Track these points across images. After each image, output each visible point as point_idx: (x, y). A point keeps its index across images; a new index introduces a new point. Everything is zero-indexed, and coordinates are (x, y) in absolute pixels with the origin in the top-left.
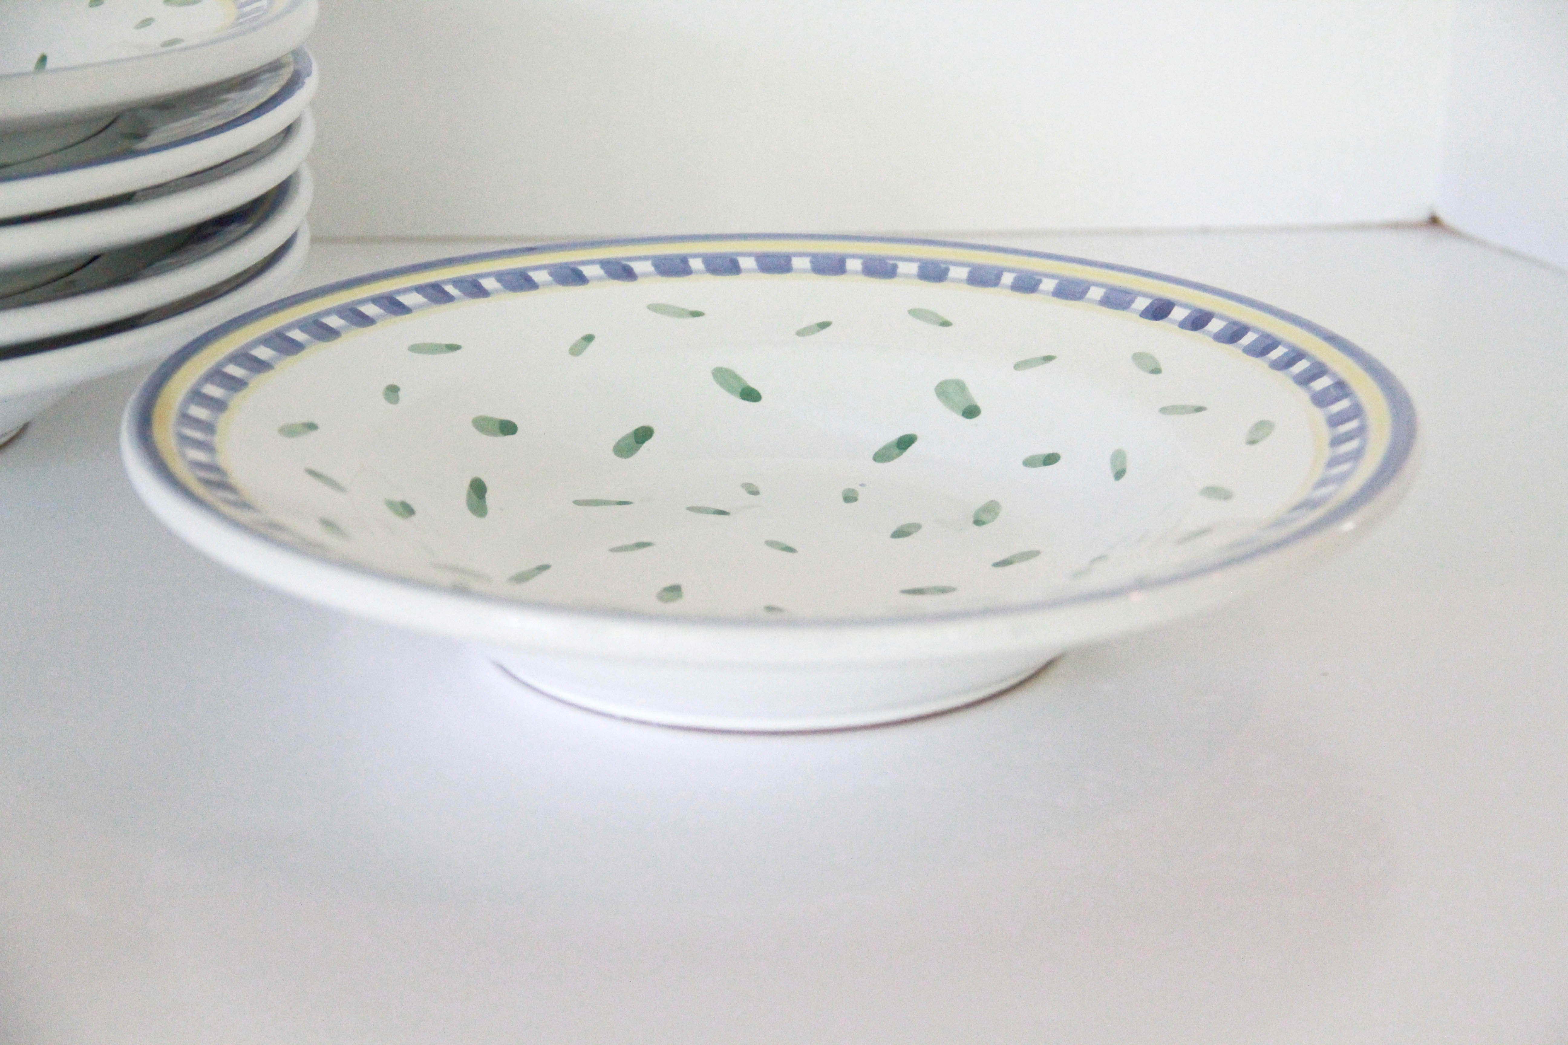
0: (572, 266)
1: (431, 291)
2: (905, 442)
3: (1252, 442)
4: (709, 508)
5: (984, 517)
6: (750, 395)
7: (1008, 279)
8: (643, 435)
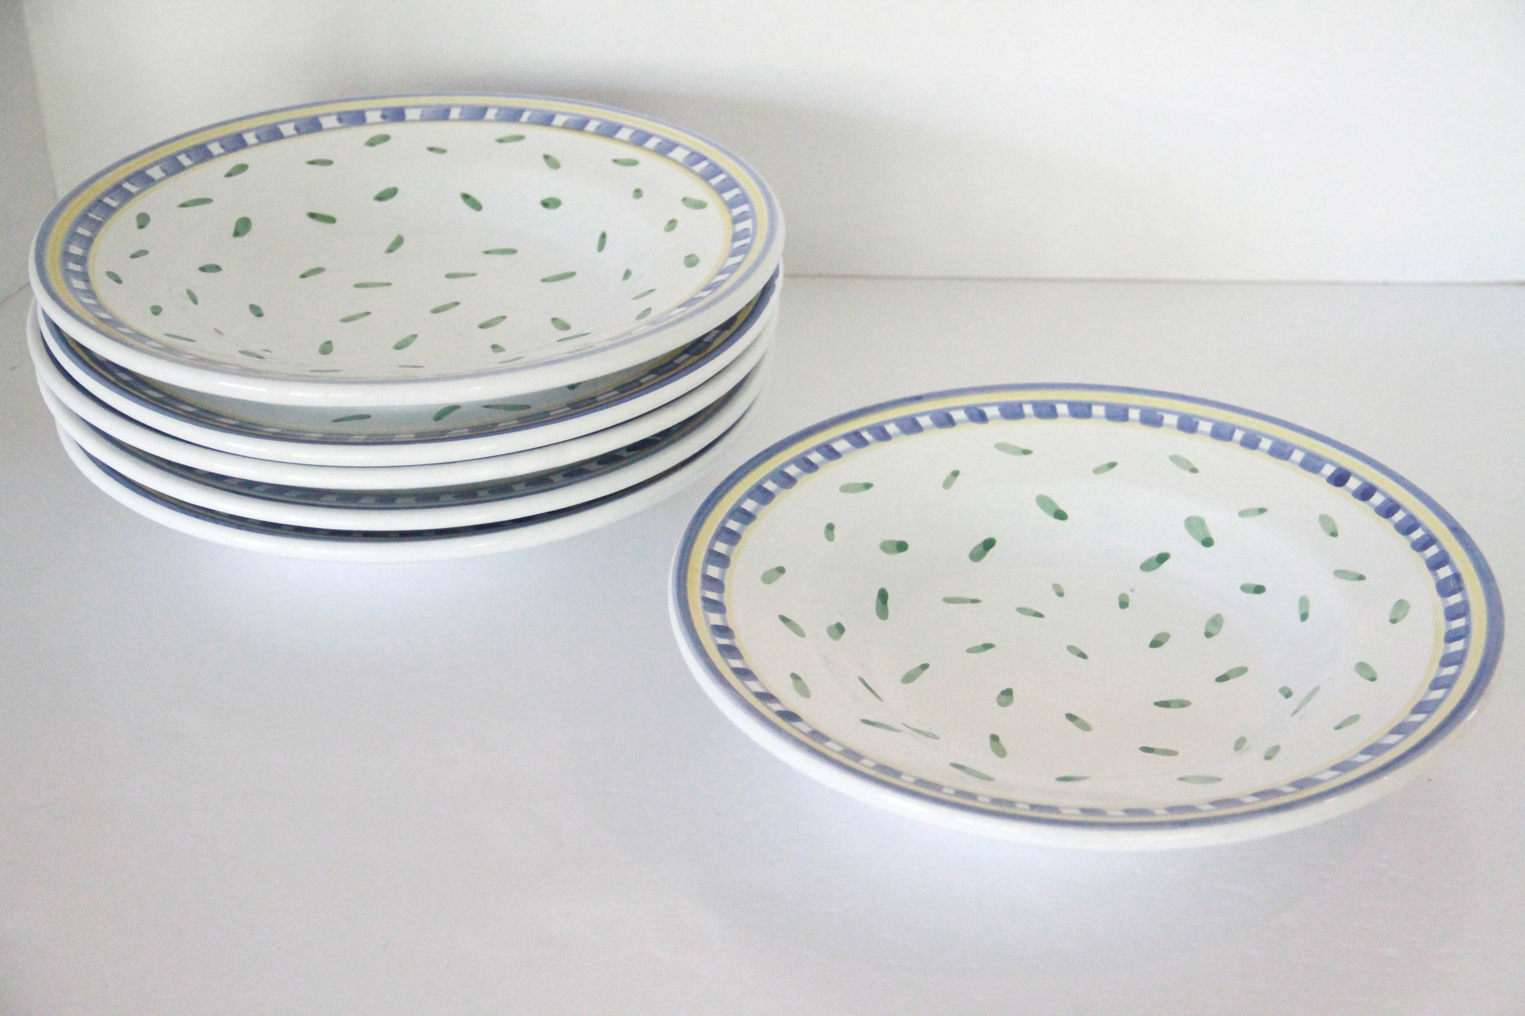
0: (946, 412)
1: (853, 438)
2: (1162, 558)
3: (1394, 621)
4: (1031, 610)
5: (1212, 629)
6: (1060, 515)
7: (1238, 435)
8: (989, 544)
